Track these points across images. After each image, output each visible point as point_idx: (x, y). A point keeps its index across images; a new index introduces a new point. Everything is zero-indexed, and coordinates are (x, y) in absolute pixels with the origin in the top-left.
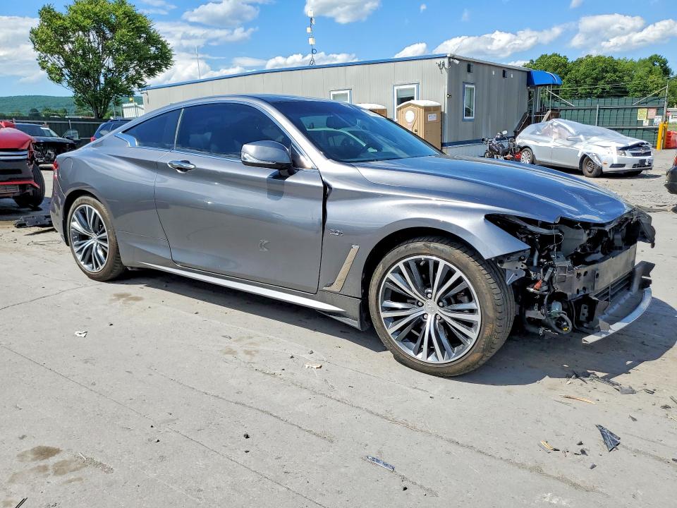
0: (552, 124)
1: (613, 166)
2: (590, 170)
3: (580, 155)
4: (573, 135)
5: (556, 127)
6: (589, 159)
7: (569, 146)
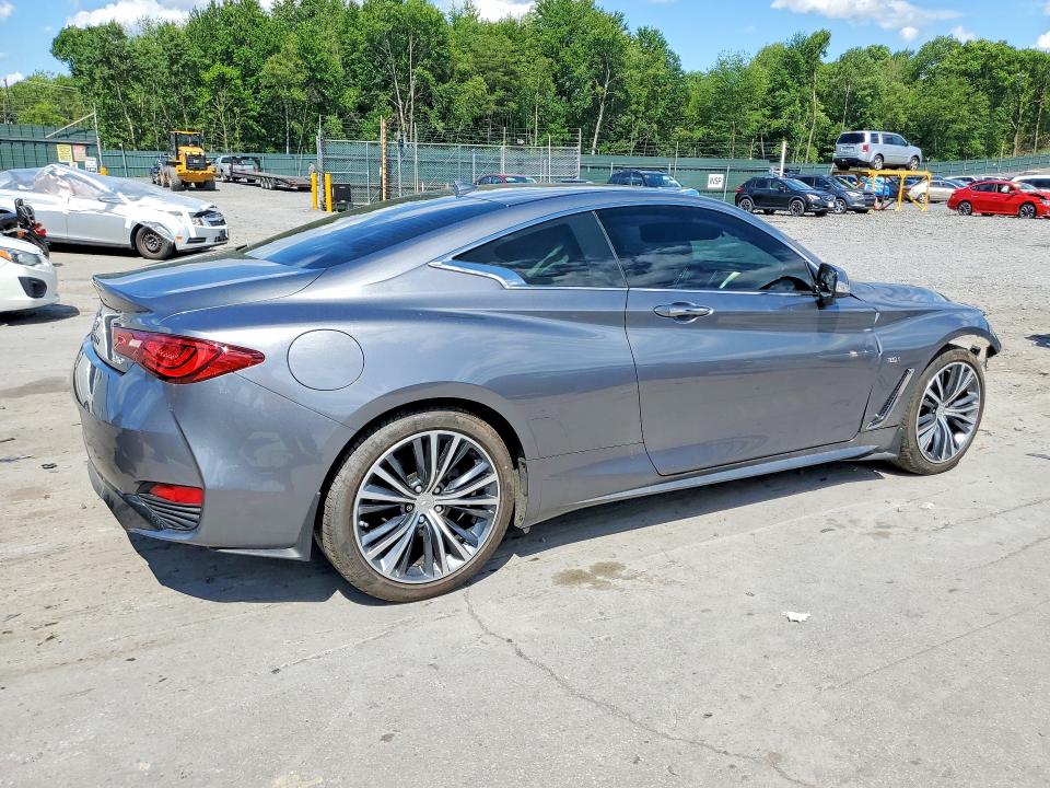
0: (52, 173)
1: (190, 241)
2: (152, 248)
3: (129, 226)
4: (106, 194)
5: (64, 178)
6: (149, 231)
7: (105, 211)
